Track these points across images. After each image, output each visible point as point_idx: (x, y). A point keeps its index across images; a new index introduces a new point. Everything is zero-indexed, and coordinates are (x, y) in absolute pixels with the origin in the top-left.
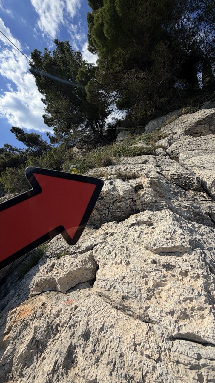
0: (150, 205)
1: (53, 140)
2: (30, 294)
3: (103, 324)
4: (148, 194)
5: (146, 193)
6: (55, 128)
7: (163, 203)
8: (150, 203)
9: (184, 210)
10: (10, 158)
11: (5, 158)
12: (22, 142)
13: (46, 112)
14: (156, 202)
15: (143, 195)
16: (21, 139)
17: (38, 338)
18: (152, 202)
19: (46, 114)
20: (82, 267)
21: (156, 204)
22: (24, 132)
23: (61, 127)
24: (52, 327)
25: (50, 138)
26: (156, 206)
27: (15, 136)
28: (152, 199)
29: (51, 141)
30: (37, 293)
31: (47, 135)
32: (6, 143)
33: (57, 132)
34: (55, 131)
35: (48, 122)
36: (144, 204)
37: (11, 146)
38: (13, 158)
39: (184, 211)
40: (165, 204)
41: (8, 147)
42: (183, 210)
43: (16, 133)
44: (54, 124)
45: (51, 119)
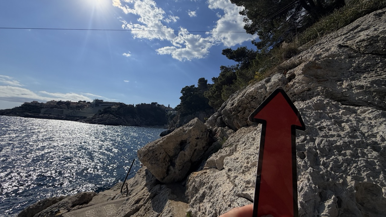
0: (301, 95)
1: (259, 45)
2: (204, 168)
3: (217, 184)
4: (298, 83)
5: (296, 82)
6: (259, 32)
7: (318, 90)
8: (301, 93)
9: (358, 91)
10: (225, 77)
11: (222, 78)
12: (232, 60)
13: (245, 22)
14: (309, 90)
15: (292, 86)
16: (231, 58)
17: (196, 186)
18: (304, 91)
19: (246, 24)
20: (230, 154)
21: (309, 92)
22: (232, 50)
23: (265, 28)
24: (202, 182)
25: (256, 45)
26: (309, 94)
27: (226, 57)
28: (303, 87)
29: (258, 48)
30: (207, 168)
31: (253, 44)
32: (221, 66)
33: (262, 35)
34: (259, 35)
35: (250, 30)
36: (295, 95)
37: (225, 67)
38: (228, 77)
39: (358, 93)
40: (320, 90)
41: (223, 68)
42: (355, 91)
43: (226, 54)
44: (257, 29)
45: (253, 26)
